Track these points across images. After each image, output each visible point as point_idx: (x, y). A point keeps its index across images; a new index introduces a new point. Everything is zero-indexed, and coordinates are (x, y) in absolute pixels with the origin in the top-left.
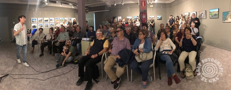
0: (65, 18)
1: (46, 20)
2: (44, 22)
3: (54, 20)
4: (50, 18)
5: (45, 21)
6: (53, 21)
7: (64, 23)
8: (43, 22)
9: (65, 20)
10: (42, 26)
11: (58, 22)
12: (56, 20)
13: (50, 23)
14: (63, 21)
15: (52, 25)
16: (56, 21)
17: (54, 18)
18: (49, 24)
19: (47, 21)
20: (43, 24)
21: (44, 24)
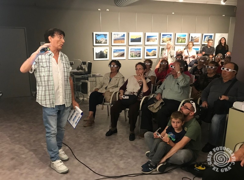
0: (193, 35)
1: (134, 38)
2: (131, 43)
3: (157, 37)
4: (148, 34)
5: (133, 40)
6: (156, 42)
7: (187, 47)
8: (125, 44)
9: (193, 40)
10: (123, 55)
11: (171, 43)
12: (165, 38)
13: (147, 48)
14: (186, 43)
15: (150, 53)
16: (163, 42)
17: (157, 34)
18: (141, 48)
19: (139, 40)
20: (125, 48)
21: (130, 48)
